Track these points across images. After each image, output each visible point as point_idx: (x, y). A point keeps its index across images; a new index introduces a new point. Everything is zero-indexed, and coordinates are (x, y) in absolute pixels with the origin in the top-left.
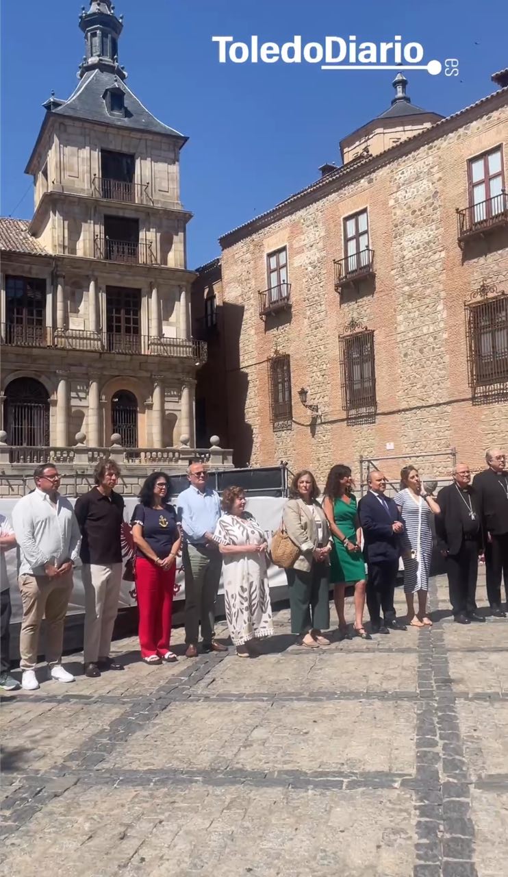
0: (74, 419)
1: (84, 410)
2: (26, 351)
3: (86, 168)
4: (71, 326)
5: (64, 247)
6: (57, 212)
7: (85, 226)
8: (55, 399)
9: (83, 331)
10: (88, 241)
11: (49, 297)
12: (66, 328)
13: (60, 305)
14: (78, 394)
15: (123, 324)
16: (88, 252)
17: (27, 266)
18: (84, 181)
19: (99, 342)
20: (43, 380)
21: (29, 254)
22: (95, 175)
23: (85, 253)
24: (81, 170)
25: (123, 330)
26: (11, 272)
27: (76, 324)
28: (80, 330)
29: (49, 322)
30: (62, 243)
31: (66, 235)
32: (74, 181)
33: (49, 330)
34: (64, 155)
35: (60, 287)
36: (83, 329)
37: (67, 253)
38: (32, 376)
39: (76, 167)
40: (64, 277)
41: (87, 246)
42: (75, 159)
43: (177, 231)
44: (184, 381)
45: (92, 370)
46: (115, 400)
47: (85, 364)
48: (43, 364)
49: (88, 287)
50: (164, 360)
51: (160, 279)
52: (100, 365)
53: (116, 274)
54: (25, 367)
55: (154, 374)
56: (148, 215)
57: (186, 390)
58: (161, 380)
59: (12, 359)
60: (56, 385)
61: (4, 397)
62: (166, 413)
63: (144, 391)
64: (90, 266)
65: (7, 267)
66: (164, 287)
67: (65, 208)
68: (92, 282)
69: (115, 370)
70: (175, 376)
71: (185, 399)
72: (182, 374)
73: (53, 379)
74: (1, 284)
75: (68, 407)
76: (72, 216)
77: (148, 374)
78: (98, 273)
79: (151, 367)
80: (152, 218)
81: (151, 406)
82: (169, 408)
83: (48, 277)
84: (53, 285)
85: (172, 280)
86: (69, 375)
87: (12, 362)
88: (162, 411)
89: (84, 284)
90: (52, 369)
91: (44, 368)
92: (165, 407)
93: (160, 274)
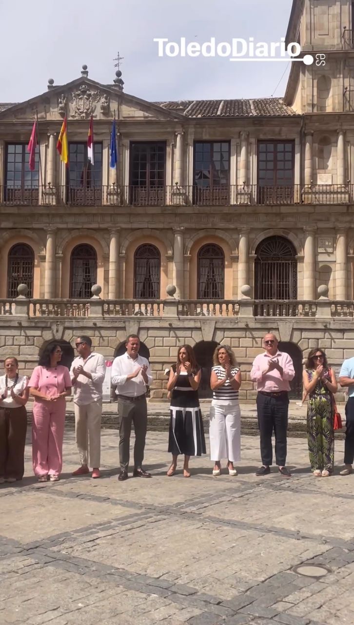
0: (322, 273)
1: (332, 266)
2: (275, 210)
3: (336, 23)
4: (319, 182)
5: (313, 105)
6: (306, 72)
7: (334, 82)
8: (303, 255)
9: (330, 185)
10: (337, 96)
11: (297, 157)
12: (314, 183)
13: (307, 163)
14: (325, 250)
16: (337, 107)
17: (277, 129)
18: (334, 37)
19: (347, 196)
20: (291, 237)
21: (279, 117)
22: (345, 28)
23: (333, 109)
24: (331, 27)
26: (262, 137)
27: (323, 179)
28: (326, 185)
29: (297, 181)
30: (311, 102)
31: (315, 93)
32: (324, 39)
33: (297, 188)
34: (314, 15)
35: (308, 146)
37: (315, 111)
38: (281, 233)
39: (326, 24)
40: (312, 135)
41: (337, 101)
42: (326, 16)
45: (339, 224)
47: (333, 219)
48: (291, 222)
49: (336, 142)
52: (347, 218)
54: (274, 225)
59: (262, 218)
60: (303, 241)
61: (255, 256)
64: (338, 120)
65: (258, 132)
68: (340, 137)
73: (300, 236)
74: (254, 148)
75: (315, 262)
76: (321, 74)
78: (346, 125)
83: (296, 137)
84: (301, 144)
86: (316, 231)
87: (262, 221)
89: (332, 140)
90: (299, 226)
91: (292, 226)
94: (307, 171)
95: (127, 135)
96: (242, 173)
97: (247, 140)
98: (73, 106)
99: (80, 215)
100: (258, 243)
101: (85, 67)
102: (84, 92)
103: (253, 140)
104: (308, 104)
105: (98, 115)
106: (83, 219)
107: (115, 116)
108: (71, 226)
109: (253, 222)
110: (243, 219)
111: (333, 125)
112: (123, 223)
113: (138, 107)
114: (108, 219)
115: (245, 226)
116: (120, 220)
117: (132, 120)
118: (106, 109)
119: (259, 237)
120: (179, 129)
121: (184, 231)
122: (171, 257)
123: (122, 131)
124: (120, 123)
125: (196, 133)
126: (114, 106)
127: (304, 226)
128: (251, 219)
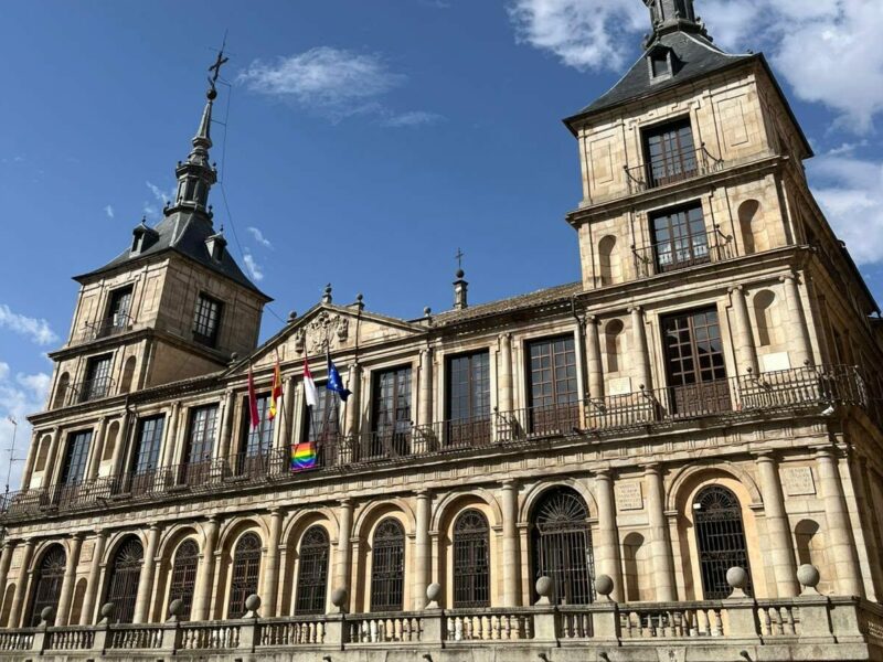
1: (642, 533)
3: (621, 162)
4: (608, 393)
5: (595, 279)
7: (622, 241)
8: (597, 517)
9: (626, 395)
10: (626, 260)
11: (578, 358)
12: (602, 396)
15: (697, 370)
16: (629, 274)
18: (619, 181)
23: (624, 278)
24: (614, 170)
25: (698, 377)
26: (528, 336)
27: (617, 387)
28: (621, 396)
30: (592, 275)
31: (597, 262)
32: (608, 187)
35: (589, 340)
36: (628, 391)
37: (599, 285)
38: (562, 482)
39: (608, 169)
40: (595, 322)
41: (627, 267)
42: (607, 159)
43: (764, 194)
44: (815, 451)
45: (643, 460)
46: (697, 506)
47: (633, 451)
48: (571, 462)
49: (631, 327)
50: (764, 420)
51: (743, 279)
52: (656, 448)
53: (668, 294)
54: (548, 471)
55: (752, 446)
56: (713, 188)
57: (823, 466)
58: (767, 455)
59: (531, 462)
60: (593, 491)
61: (526, 524)
62: (794, 521)
63: (744, 479)
64: (627, 295)
65: (525, 331)
66: (753, 292)
67: (594, 227)
68: (634, 317)
69: (682, 450)
70: (796, 443)
71: (826, 488)
72: (809, 436)
73: (592, 482)
74: (519, 356)
75: (615, 529)
76: (603, 233)
77: (743, 449)
78: (640, 300)
79: (746, 437)
80: (720, 191)
81: (762, 509)
82: (798, 510)
83: (575, 328)
84: (583, 338)
85: (765, 274)
86: (613, 475)
87: (532, 466)
88: (784, 517)
89: (626, 324)
90: (584, 467)
91: (573, 468)
92: (789, 508)
93: (740, 271)
94: (592, 377)
95: (367, 364)
96: (504, 394)
97: (508, 344)
98: (309, 339)
99: (305, 485)
100: (529, 501)
101: (329, 289)
102: (322, 320)
103: (517, 343)
104: (589, 279)
105: (336, 346)
106: (310, 490)
107: (352, 342)
108: (296, 502)
109: (517, 469)
110: (503, 466)
111: (619, 304)
112: (354, 490)
113: (378, 326)
114: (338, 487)
115: (507, 476)
116: (352, 486)
117: (370, 344)
118: (344, 335)
119: (529, 494)
120: (423, 346)
121: (431, 494)
122: (413, 537)
123: (360, 361)
124: (358, 351)
125: (445, 347)
126: (352, 331)
127: (591, 467)
128: (514, 465)
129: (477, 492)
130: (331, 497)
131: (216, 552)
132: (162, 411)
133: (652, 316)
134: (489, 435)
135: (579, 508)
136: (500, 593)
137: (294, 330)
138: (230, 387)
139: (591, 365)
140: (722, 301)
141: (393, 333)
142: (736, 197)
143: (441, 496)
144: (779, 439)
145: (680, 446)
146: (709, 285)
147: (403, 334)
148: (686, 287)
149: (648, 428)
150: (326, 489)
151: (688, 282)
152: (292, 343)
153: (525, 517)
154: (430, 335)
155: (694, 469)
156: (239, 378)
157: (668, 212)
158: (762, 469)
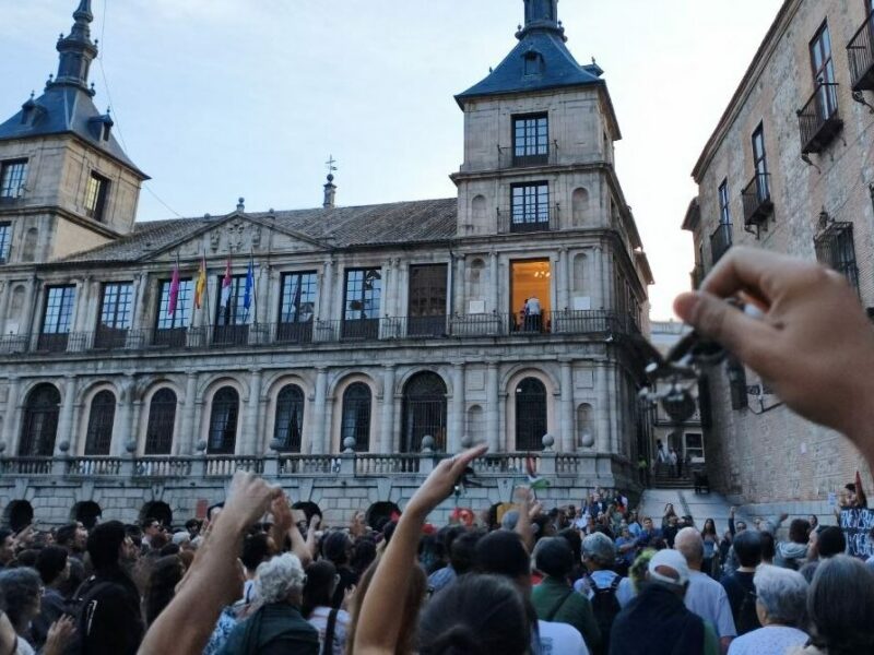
1: (484, 406)
2: (419, 344)
4: (470, 311)
5: (467, 227)
7: (489, 201)
8: (452, 393)
9: (483, 314)
11: (449, 283)
12: (465, 313)
17: (428, 254)
23: (487, 230)
27: (474, 307)
28: (479, 314)
29: (448, 309)
30: (465, 223)
31: (470, 213)
32: (482, 156)
33: (448, 318)
37: (470, 232)
38: (430, 369)
39: (484, 142)
40: (464, 259)
41: (491, 221)
43: (591, 186)
44: (597, 362)
45: (488, 359)
46: (519, 390)
47: (482, 352)
48: (438, 356)
49: (490, 265)
50: (570, 339)
51: (569, 243)
52: (497, 351)
53: (518, 246)
54: (420, 360)
55: (560, 356)
56: (557, 173)
57: (601, 372)
58: (569, 362)
59: (408, 353)
60: (452, 377)
61: (401, 395)
62: (578, 403)
63: (552, 376)
64: (490, 242)
65: (410, 258)
66: (575, 253)
67: (471, 185)
68: (493, 259)
69: (515, 355)
70: (587, 356)
71: (600, 385)
72: (594, 353)
73: (450, 371)
74: (405, 276)
75: (464, 402)
76: (476, 193)
77: (554, 357)
78: (498, 247)
79: (557, 349)
80: (562, 177)
81: (560, 395)
82: (581, 397)
83: (449, 261)
84: (454, 268)
85: (584, 242)
86: (465, 366)
87: (409, 356)
88: (573, 401)
89: (486, 263)
90: (447, 360)
91: (440, 360)
92: (576, 395)
93: (568, 238)
94: (459, 299)
95: (277, 267)
96: (391, 302)
97: (397, 266)
98: (224, 240)
99: (221, 356)
100: (404, 380)
101: (241, 200)
102: (237, 226)
103: (404, 266)
104: (463, 226)
105: (249, 248)
106: (226, 360)
107: (264, 248)
108: (212, 368)
109: (399, 358)
110: (388, 354)
111: (485, 248)
112: (264, 362)
113: (289, 238)
114: (250, 359)
115: (390, 362)
116: (262, 359)
117: (281, 252)
118: (257, 242)
119: (405, 374)
120: (328, 259)
121: (328, 369)
122: (312, 400)
123: (272, 263)
124: (270, 256)
125: (346, 262)
126: (265, 239)
127: (452, 361)
128: (397, 354)
129: (365, 371)
130: (244, 367)
131: (135, 402)
132: (73, 281)
133: (505, 260)
134: (377, 331)
135: (440, 387)
136: (379, 440)
137: (209, 230)
138: (145, 270)
139: (459, 289)
140: (553, 256)
141: (302, 246)
142: (572, 184)
143: (338, 371)
144: (577, 354)
145: (514, 350)
146: (546, 244)
147: (311, 248)
148: (531, 243)
149: (495, 338)
150: (240, 359)
151: (532, 240)
152: (207, 242)
153: (400, 391)
154: (334, 251)
155: (521, 366)
156: (155, 263)
157: (523, 185)
158: (565, 371)
